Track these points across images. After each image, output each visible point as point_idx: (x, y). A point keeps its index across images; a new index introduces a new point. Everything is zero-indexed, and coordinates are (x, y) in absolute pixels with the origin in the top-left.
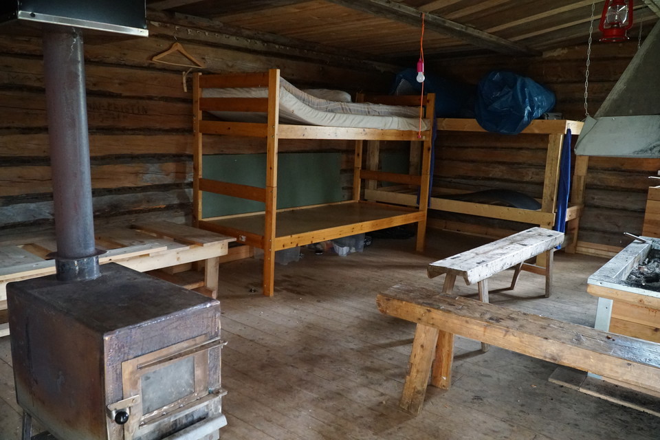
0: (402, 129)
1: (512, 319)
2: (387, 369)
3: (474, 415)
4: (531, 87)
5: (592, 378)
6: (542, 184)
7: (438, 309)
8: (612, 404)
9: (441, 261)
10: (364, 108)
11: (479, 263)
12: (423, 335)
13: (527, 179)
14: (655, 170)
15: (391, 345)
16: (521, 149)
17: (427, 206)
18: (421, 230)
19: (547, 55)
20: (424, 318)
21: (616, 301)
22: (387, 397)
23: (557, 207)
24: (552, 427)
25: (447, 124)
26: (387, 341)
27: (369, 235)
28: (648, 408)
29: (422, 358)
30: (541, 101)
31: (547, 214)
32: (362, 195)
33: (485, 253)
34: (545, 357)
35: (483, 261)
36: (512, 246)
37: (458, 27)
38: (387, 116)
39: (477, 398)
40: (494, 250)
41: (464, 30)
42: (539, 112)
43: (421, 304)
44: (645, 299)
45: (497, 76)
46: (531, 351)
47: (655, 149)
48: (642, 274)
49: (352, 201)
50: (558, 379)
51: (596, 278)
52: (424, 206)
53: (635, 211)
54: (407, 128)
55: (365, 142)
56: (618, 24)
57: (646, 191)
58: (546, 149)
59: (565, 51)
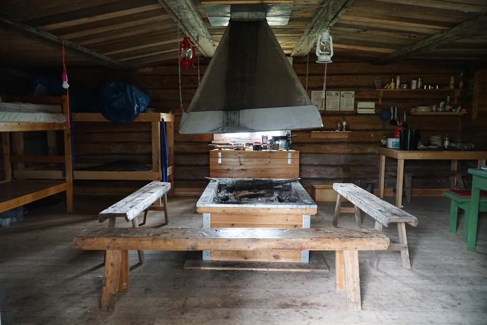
0: (48, 122)
1: (165, 233)
2: (81, 292)
3: (149, 299)
4: (136, 92)
5: (205, 261)
6: (150, 154)
7: (120, 237)
8: (218, 271)
9: (105, 210)
10: (16, 107)
11: (131, 207)
12: (112, 257)
13: (138, 152)
14: (210, 140)
15: (77, 277)
16: (131, 132)
17: (72, 177)
18: (70, 196)
19: (141, 71)
20: (112, 246)
21: (212, 213)
22: (89, 308)
23: (162, 168)
24: (193, 291)
25: (80, 117)
26: (73, 275)
27: (27, 207)
28: (235, 267)
29: (113, 272)
30: (143, 101)
31: (156, 173)
32: (13, 175)
33: (131, 201)
34: (188, 249)
35: (133, 206)
36: (145, 194)
37: (86, 51)
38: (36, 112)
39: (147, 290)
40: (135, 198)
41: (90, 53)
42: (142, 108)
43: (108, 237)
44: (226, 209)
45: (113, 84)
46: (180, 248)
47: (219, 129)
48: (219, 198)
49: (5, 181)
50: (188, 266)
51: (200, 203)
52: (69, 178)
53: (203, 166)
54: (52, 121)
55: (11, 133)
56: (188, 58)
57: (208, 153)
58: (151, 131)
59: (151, 69)
